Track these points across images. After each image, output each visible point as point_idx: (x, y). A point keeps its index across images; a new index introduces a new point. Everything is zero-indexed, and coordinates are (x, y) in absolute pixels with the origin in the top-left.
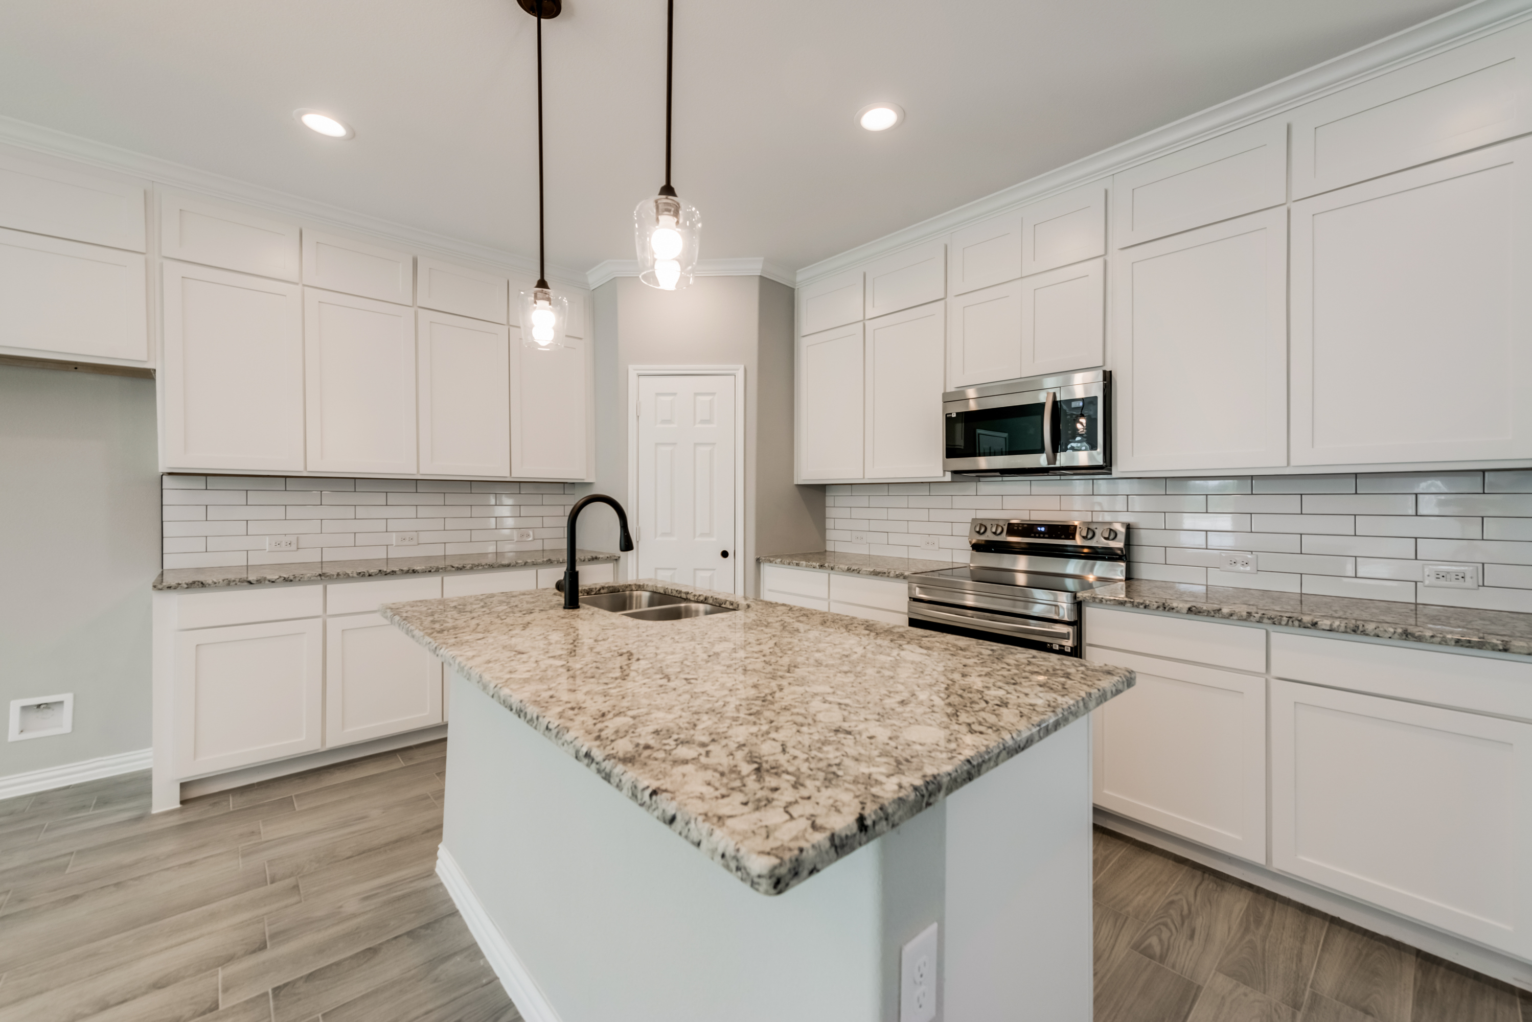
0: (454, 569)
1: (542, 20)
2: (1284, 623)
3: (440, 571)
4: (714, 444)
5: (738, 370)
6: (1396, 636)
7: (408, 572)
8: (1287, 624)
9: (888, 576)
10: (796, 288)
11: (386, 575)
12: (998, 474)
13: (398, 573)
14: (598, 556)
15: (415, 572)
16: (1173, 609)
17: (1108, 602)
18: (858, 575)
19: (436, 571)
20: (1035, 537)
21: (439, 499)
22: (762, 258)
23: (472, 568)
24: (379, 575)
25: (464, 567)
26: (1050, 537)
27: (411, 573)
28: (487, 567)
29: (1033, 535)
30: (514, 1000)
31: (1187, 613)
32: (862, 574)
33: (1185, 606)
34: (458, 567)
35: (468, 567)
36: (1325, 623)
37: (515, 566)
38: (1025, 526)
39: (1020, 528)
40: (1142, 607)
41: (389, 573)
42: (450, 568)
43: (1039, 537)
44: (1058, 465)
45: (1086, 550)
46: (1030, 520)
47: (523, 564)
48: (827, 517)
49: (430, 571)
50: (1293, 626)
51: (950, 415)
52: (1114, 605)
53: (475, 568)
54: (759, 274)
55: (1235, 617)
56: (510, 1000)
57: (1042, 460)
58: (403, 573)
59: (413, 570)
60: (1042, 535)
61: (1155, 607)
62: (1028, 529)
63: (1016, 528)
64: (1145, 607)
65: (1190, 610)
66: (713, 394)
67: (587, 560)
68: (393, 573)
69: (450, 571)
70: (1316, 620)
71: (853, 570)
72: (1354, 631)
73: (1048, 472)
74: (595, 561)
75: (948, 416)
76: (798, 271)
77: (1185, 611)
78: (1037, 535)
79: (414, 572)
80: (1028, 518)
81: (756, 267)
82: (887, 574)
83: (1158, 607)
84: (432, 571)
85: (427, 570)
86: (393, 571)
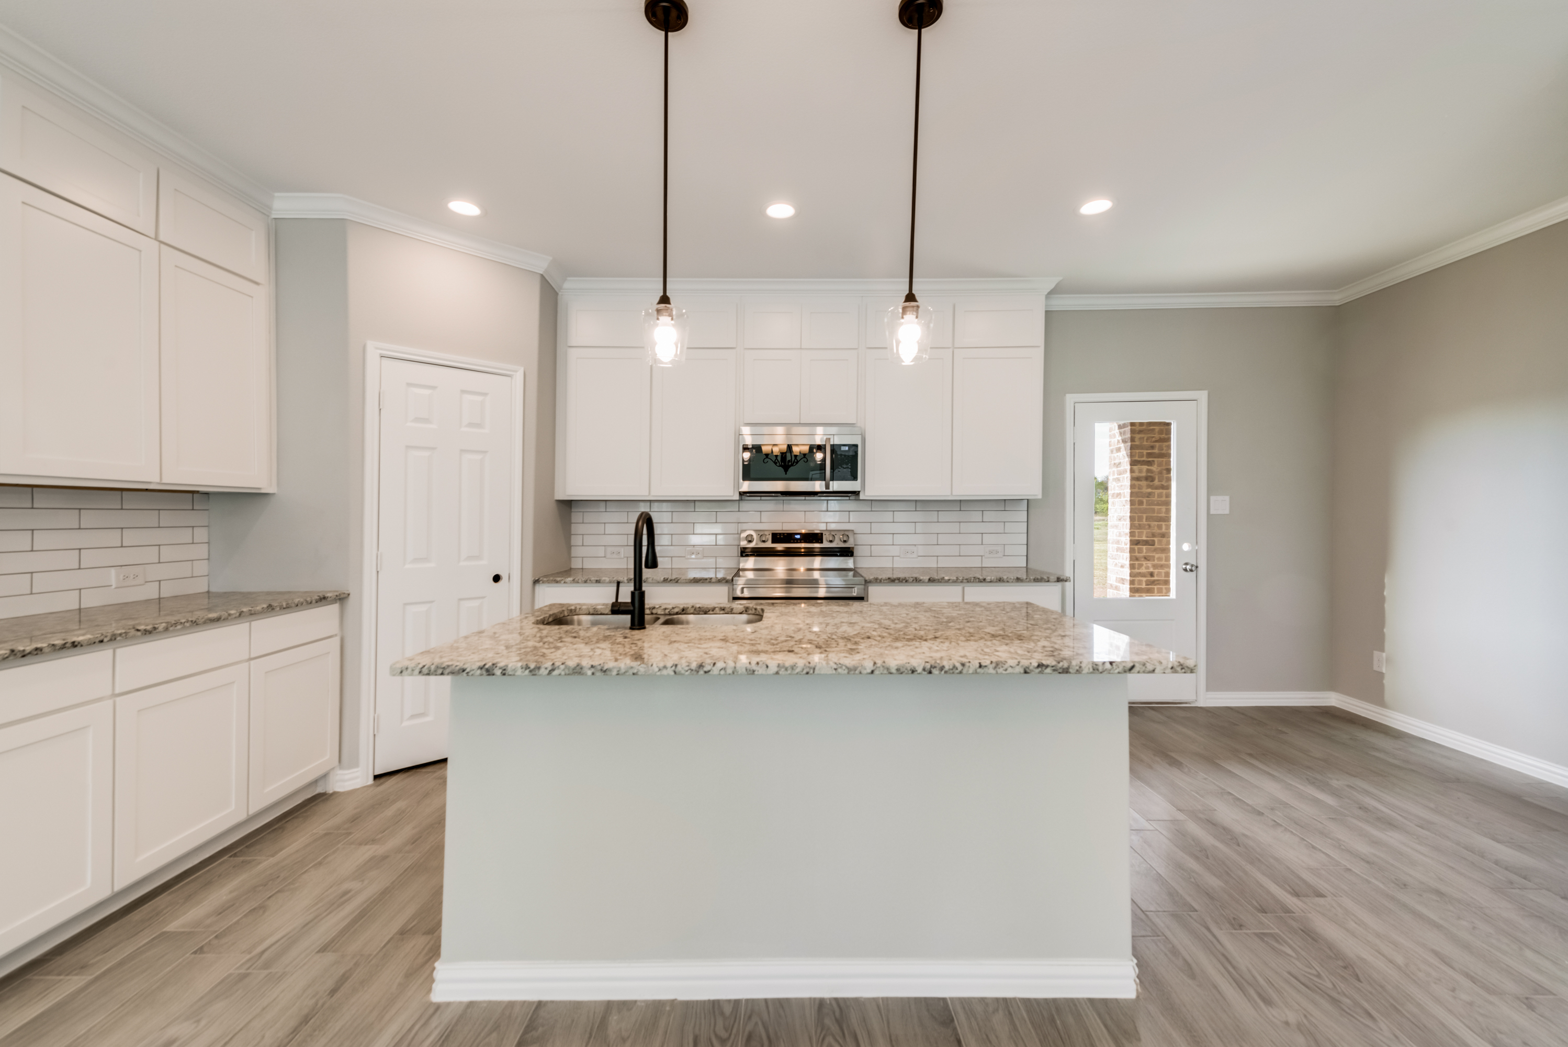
0: (139, 633)
1: (670, 34)
2: (972, 581)
3: (118, 638)
4: (485, 452)
5: (516, 371)
6: (1014, 581)
7: (63, 647)
8: (973, 582)
9: (710, 582)
10: (560, 293)
11: (23, 656)
12: (780, 494)
13: (46, 650)
14: (326, 595)
15: (76, 646)
16: (921, 580)
17: (885, 581)
18: (677, 584)
19: (111, 640)
20: (794, 543)
21: (70, 518)
22: (551, 258)
23: (166, 629)
24: (11, 658)
25: (155, 628)
26: (806, 542)
27: (69, 648)
28: (187, 625)
29: (792, 541)
30: (713, 997)
31: (928, 582)
32: (681, 583)
33: (926, 578)
34: (145, 630)
35: (162, 627)
36: (988, 578)
37: (227, 619)
38: (786, 534)
39: (782, 536)
40: (904, 581)
41: (30, 653)
42: (133, 632)
43: (797, 543)
44: (831, 490)
45: (803, 550)
46: (782, 530)
47: (238, 614)
48: (572, 533)
49: (101, 641)
50: (976, 582)
51: (746, 446)
52: (888, 582)
53: (171, 629)
54: (542, 273)
55: (951, 581)
56: (709, 1001)
57: (818, 486)
58: (55, 650)
59: (73, 643)
60: (799, 541)
61: (911, 581)
62: (786, 537)
63: (778, 536)
64: (906, 581)
65: (929, 579)
66: (485, 394)
67: (314, 601)
68: (38, 651)
69: (134, 637)
70: (985, 577)
71: (671, 580)
72: (1000, 581)
73: (817, 495)
74: (323, 601)
75: (744, 446)
76: (569, 278)
77: (927, 581)
78: (796, 541)
79: (74, 645)
80: (781, 529)
81: (540, 264)
82: (708, 581)
83: (913, 580)
84: (105, 640)
85: (97, 640)
86: (37, 649)
